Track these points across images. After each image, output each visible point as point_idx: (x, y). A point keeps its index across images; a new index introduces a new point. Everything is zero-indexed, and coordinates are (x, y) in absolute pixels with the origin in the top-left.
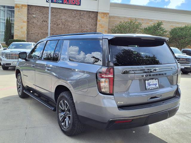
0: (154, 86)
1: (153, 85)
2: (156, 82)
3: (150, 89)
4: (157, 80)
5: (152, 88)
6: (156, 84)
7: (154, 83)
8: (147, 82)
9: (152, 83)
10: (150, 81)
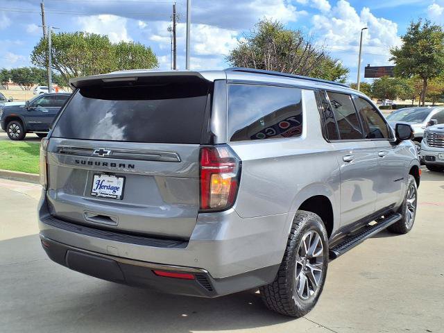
0: (110, 192)
1: (109, 188)
2: (118, 183)
3: (99, 195)
4: (121, 180)
5: (103, 195)
6: (117, 189)
7: (112, 185)
8: (96, 178)
9: (108, 184)
10: (103, 177)
